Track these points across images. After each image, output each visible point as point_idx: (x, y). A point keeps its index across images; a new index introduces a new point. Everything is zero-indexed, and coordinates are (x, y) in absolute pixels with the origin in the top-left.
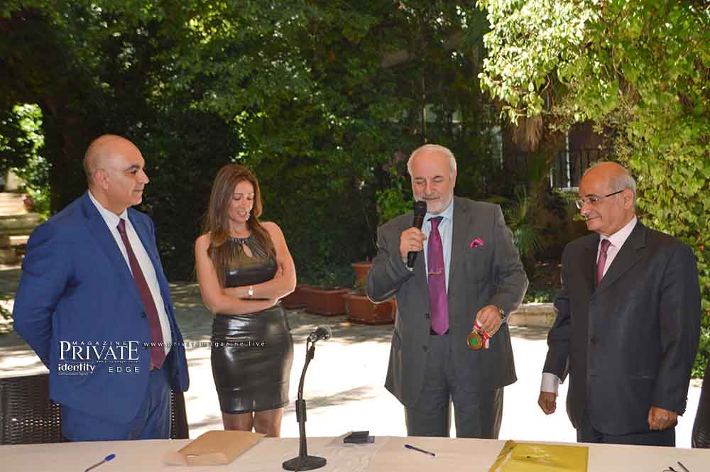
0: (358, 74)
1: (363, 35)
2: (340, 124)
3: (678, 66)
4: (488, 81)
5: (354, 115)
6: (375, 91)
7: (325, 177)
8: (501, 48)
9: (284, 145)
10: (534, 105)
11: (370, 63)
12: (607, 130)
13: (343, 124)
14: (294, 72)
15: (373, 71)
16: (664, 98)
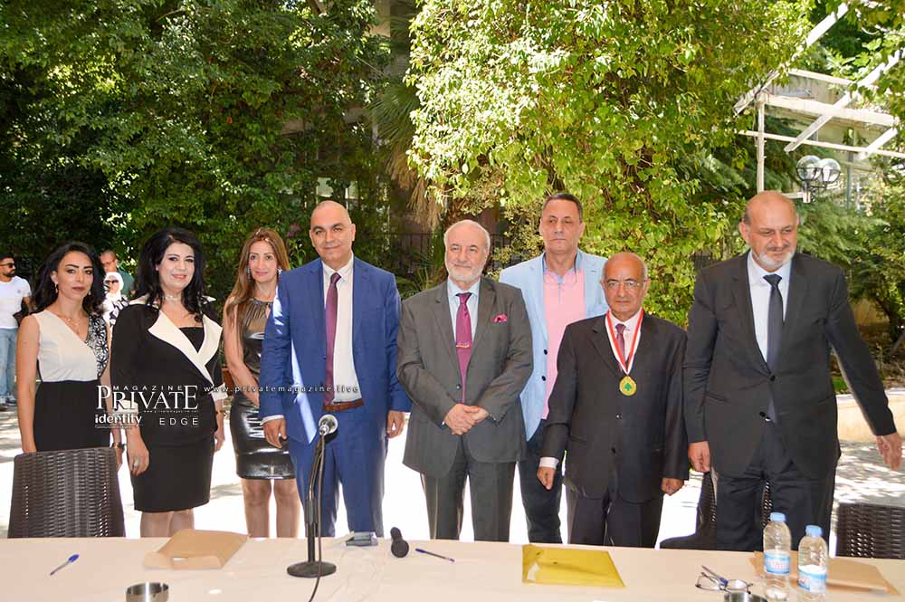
0: (257, 141)
1: (264, 101)
2: (236, 192)
3: (605, 160)
4: (416, 158)
5: (251, 182)
6: (273, 159)
7: (215, 247)
8: (428, 127)
9: (171, 210)
10: (460, 187)
11: (269, 131)
12: (516, 217)
13: (238, 192)
14: (189, 132)
15: (272, 138)
16: (589, 190)
